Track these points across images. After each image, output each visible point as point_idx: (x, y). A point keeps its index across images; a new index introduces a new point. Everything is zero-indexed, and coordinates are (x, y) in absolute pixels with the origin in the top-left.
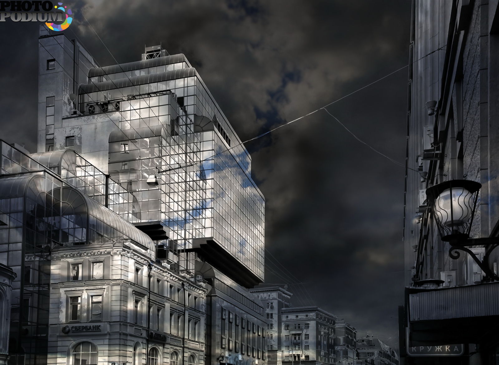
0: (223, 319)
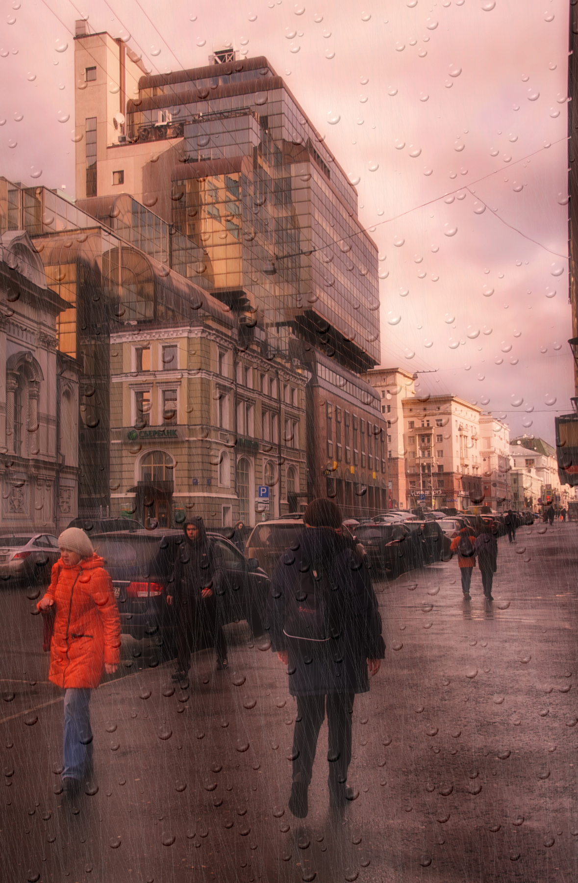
0: (329, 418)
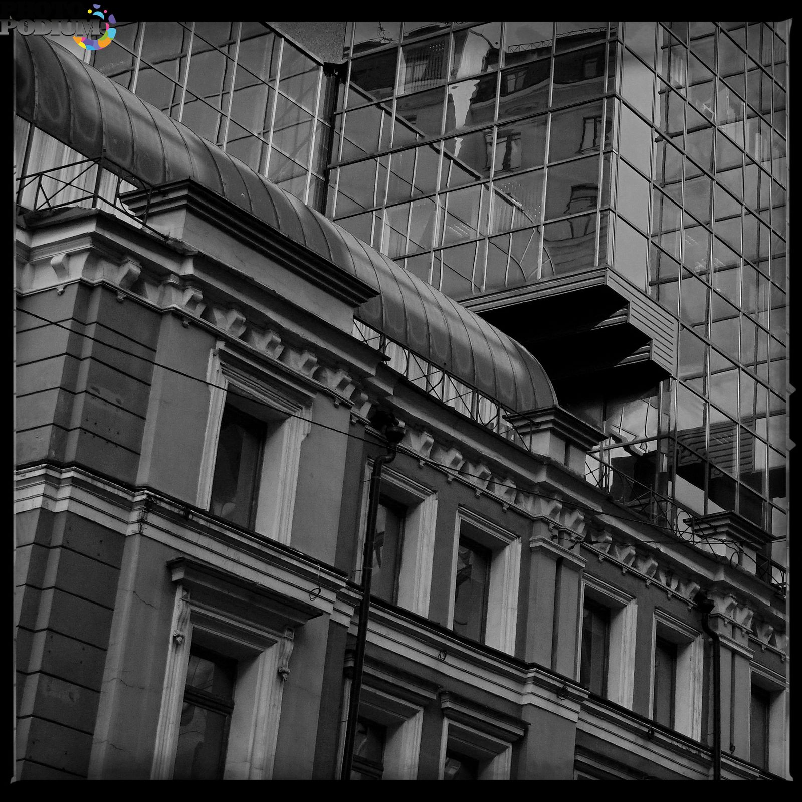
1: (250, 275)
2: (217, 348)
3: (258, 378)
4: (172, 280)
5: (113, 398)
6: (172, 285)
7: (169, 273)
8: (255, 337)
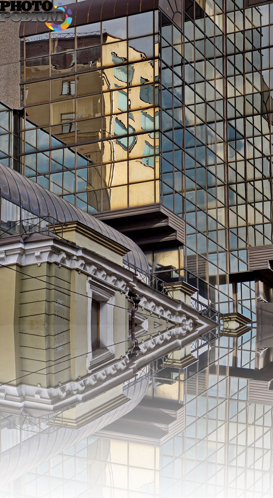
1: (94, 251)
2: (88, 280)
3: (100, 288)
4: (75, 258)
5: (61, 302)
6: (75, 259)
7: (74, 255)
8: (98, 273)
